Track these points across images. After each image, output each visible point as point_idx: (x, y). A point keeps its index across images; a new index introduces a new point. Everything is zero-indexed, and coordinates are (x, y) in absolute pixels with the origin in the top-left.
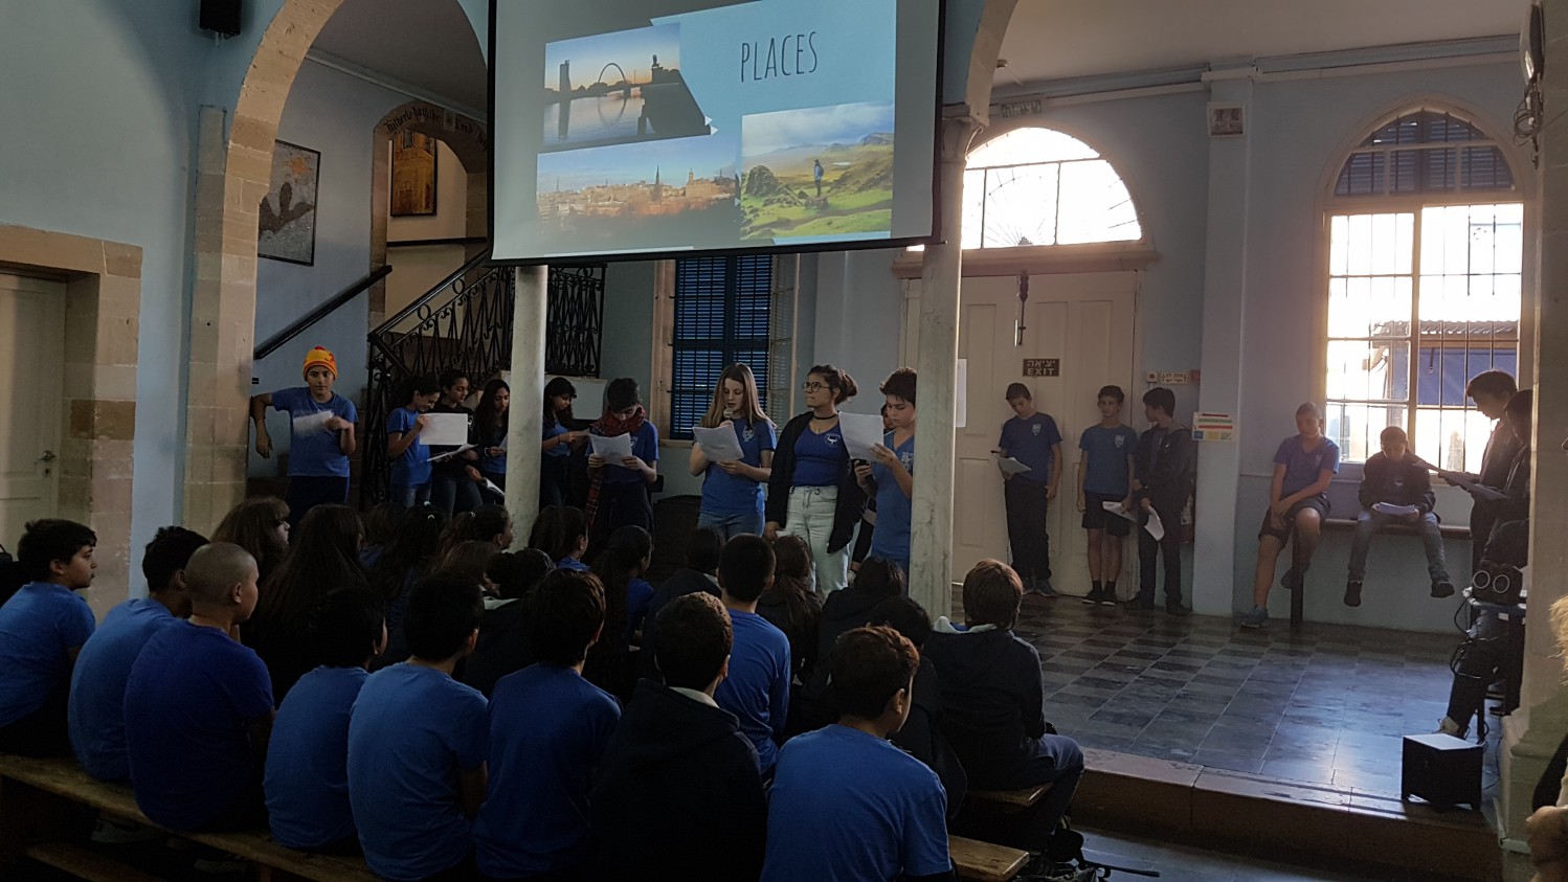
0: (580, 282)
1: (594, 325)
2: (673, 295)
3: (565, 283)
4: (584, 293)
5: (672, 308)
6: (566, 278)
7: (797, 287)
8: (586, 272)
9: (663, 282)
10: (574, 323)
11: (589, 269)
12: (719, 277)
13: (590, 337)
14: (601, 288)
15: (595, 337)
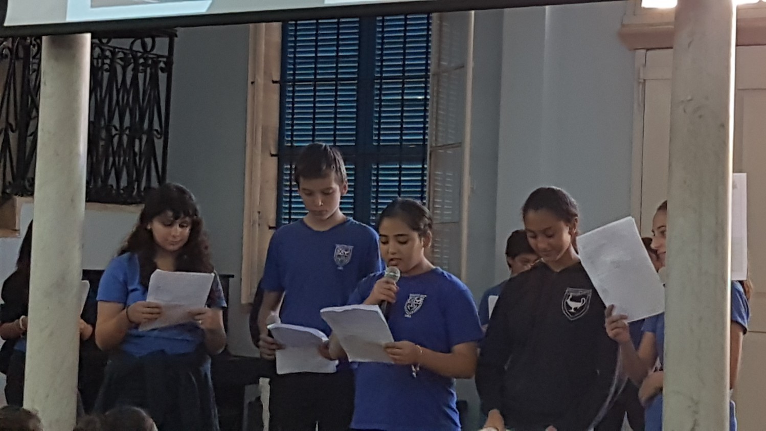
0: (136, 59)
1: (156, 126)
2: (277, 78)
3: (113, 61)
4: (141, 76)
5: (275, 98)
6: (113, 53)
7: (471, 64)
8: (144, 45)
9: (263, 59)
10: (127, 122)
11: (149, 41)
12: (350, 50)
13: (151, 143)
14: (168, 69)
15: (159, 143)
